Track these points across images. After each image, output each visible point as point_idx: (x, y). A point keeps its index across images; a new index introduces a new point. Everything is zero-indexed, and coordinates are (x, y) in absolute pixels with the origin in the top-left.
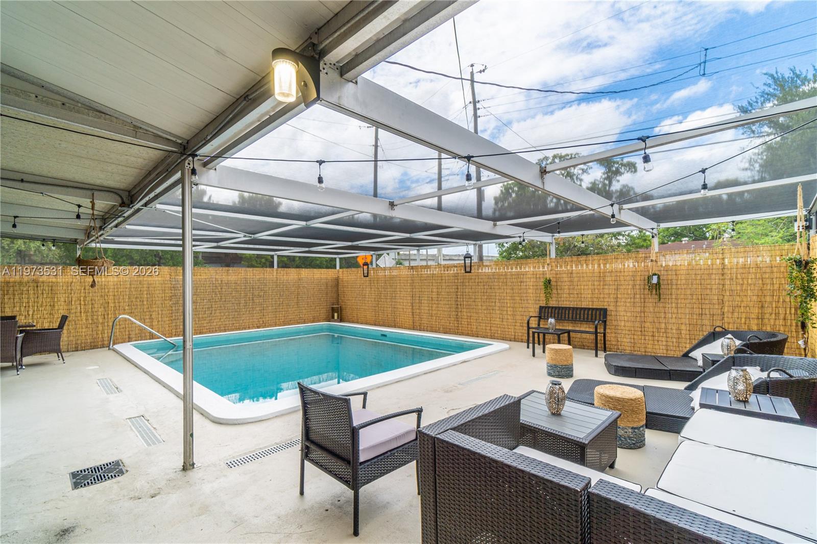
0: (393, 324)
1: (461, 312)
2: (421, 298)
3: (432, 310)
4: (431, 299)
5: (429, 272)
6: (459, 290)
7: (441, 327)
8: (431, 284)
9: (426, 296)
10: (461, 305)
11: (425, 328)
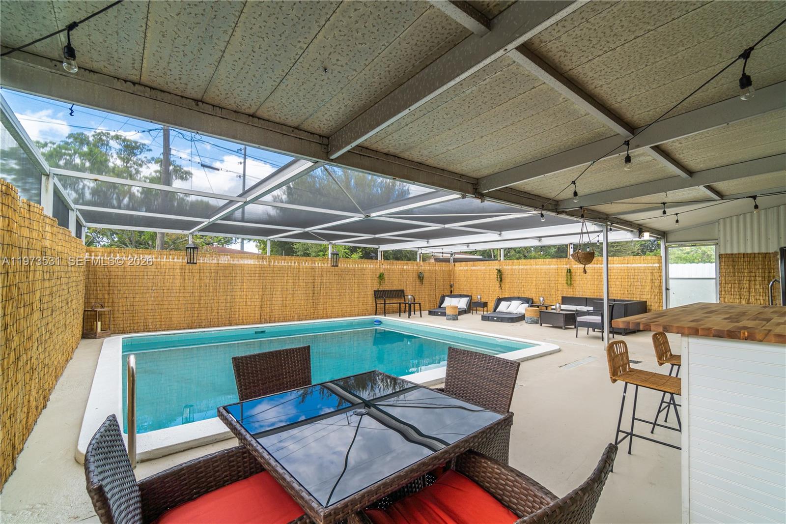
0: (228, 322)
1: (318, 299)
2: (272, 290)
3: (286, 300)
4: (285, 289)
5: (283, 264)
6: (316, 281)
7: (296, 315)
8: (286, 275)
9: (280, 287)
10: (317, 293)
11: (277, 319)
